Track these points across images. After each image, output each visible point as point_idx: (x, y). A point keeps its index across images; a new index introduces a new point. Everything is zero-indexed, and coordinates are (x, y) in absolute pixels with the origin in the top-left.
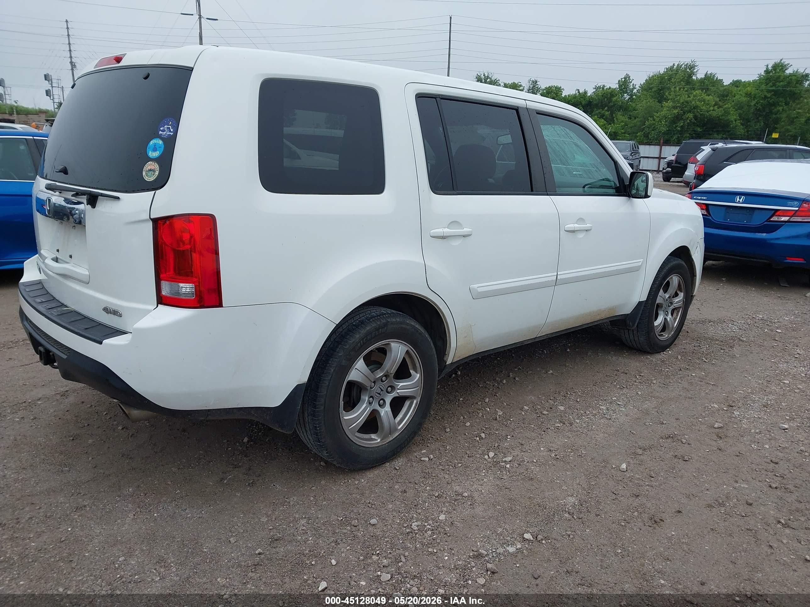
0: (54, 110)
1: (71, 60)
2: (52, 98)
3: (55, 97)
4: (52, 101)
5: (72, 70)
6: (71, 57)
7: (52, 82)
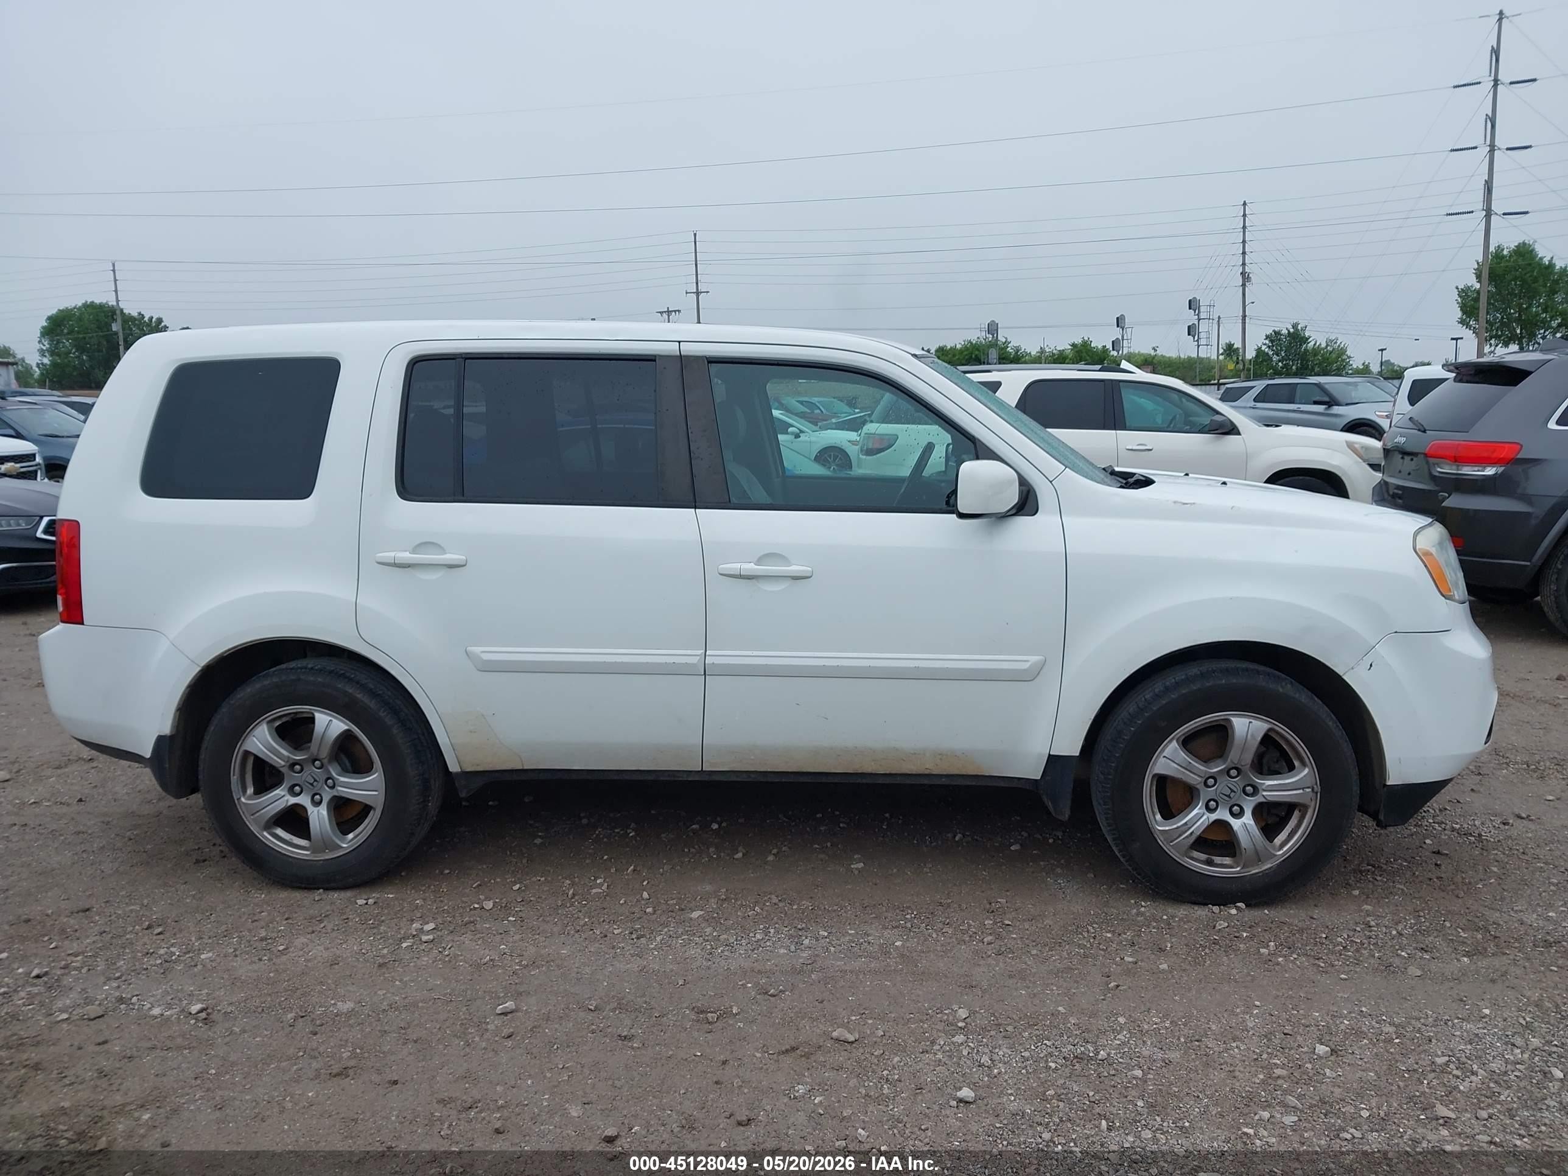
0: (1218, 357)
1: (1244, 269)
2: (1196, 338)
3: (1202, 335)
4: (1196, 343)
5: (1244, 285)
6: (1244, 264)
7: (1199, 312)
